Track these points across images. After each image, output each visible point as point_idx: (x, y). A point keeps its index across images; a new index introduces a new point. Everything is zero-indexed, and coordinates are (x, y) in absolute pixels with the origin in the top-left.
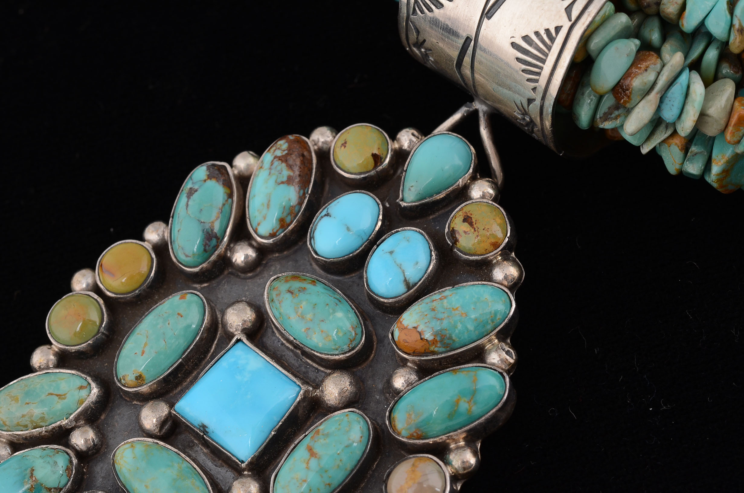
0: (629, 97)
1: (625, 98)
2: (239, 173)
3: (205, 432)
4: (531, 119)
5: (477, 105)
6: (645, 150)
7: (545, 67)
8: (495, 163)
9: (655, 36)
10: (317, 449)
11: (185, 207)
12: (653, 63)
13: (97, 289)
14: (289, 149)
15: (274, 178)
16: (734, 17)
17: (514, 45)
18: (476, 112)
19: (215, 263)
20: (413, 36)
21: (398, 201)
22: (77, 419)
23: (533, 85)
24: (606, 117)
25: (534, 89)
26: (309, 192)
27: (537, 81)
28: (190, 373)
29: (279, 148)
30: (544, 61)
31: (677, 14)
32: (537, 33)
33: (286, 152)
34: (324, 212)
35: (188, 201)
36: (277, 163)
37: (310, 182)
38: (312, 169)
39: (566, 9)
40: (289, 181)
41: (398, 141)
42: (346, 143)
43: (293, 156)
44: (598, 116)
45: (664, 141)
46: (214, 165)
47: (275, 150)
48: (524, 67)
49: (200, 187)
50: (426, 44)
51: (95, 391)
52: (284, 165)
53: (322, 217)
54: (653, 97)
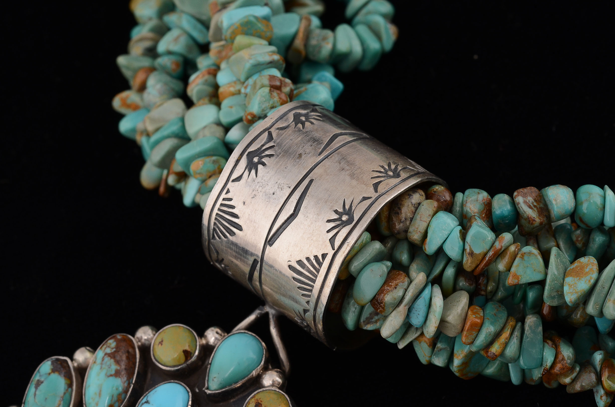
0: (383, 308)
1: (381, 309)
2: (78, 365)
4: (307, 323)
5: (267, 309)
6: (401, 346)
7: (315, 285)
8: (282, 355)
9: (404, 257)
11: (33, 396)
12: (402, 281)
14: (117, 347)
15: (104, 372)
16: (466, 243)
17: (290, 267)
18: (267, 314)
20: (214, 255)
21: (204, 389)
23: (308, 299)
24: (368, 321)
25: (308, 302)
26: (134, 382)
27: (309, 296)
29: (109, 347)
30: (314, 281)
31: (421, 240)
32: (308, 259)
33: (114, 350)
34: (145, 400)
35: (36, 391)
36: (107, 359)
37: (134, 373)
38: (136, 363)
39: (330, 240)
40: (117, 374)
41: (205, 337)
42: (162, 341)
43: (120, 353)
44: (362, 321)
45: (416, 339)
46: (57, 360)
47: (106, 348)
48: (299, 285)
49: (46, 379)
50: (224, 261)
52: (112, 360)
53: (143, 404)
54: (402, 309)
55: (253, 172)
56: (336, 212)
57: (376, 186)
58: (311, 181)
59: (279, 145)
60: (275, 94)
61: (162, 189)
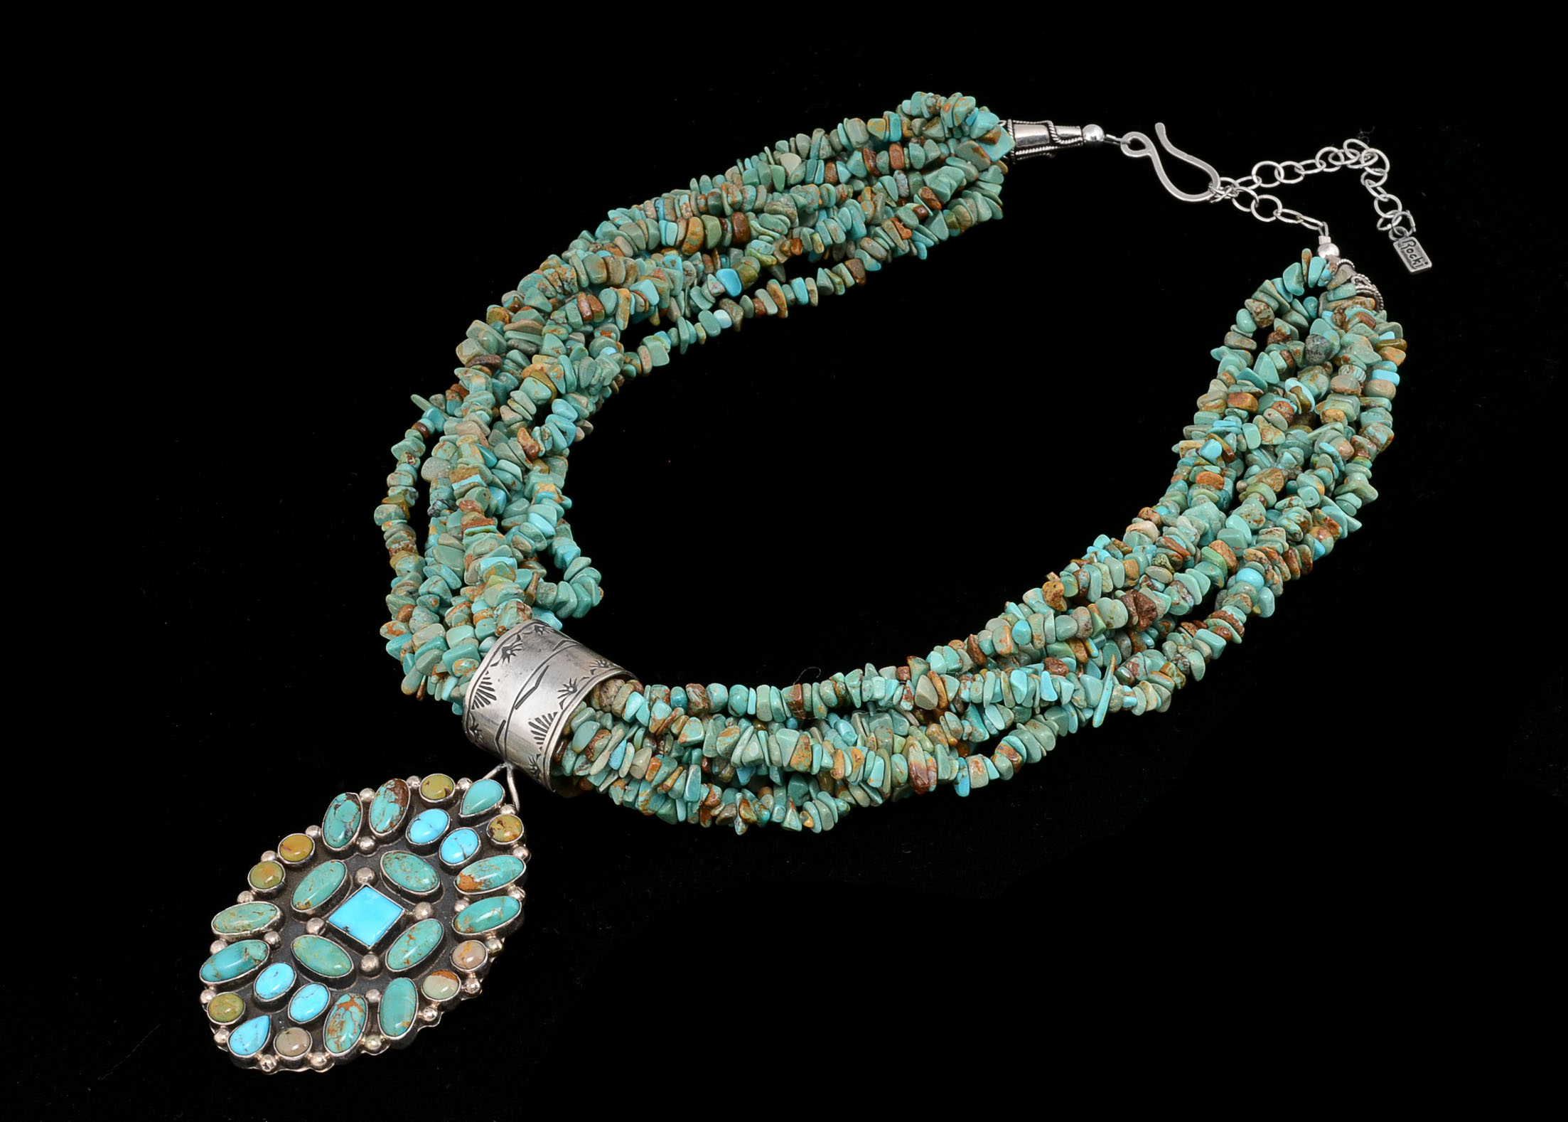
0: (593, 753)
1: (591, 755)
2: (364, 799)
3: (347, 931)
4: (538, 768)
5: (505, 765)
6: (601, 789)
7: (547, 735)
8: (515, 795)
9: (609, 723)
10: (413, 935)
11: (334, 814)
12: (607, 736)
13: (279, 860)
14: (395, 785)
15: (386, 800)
16: (652, 714)
17: (530, 723)
18: (505, 769)
19: (350, 846)
20: (471, 723)
21: (459, 813)
22: (269, 927)
23: (540, 746)
24: (580, 769)
25: (541, 748)
26: (407, 808)
27: (542, 743)
28: (335, 906)
29: (388, 786)
30: (546, 732)
32: (543, 716)
33: (392, 788)
34: (417, 818)
35: (334, 811)
36: (388, 791)
37: (407, 803)
38: (408, 797)
39: (560, 703)
40: (396, 801)
41: (460, 783)
42: (429, 784)
43: (398, 789)
44: (575, 768)
45: (612, 784)
46: (349, 794)
47: (385, 787)
48: (535, 735)
49: (340, 804)
50: (478, 728)
51: (279, 913)
52: (392, 793)
53: (415, 821)
55: (506, 660)
56: (565, 685)
57: (592, 672)
58: (548, 667)
59: (525, 643)
60: (521, 613)
61: (419, 694)
